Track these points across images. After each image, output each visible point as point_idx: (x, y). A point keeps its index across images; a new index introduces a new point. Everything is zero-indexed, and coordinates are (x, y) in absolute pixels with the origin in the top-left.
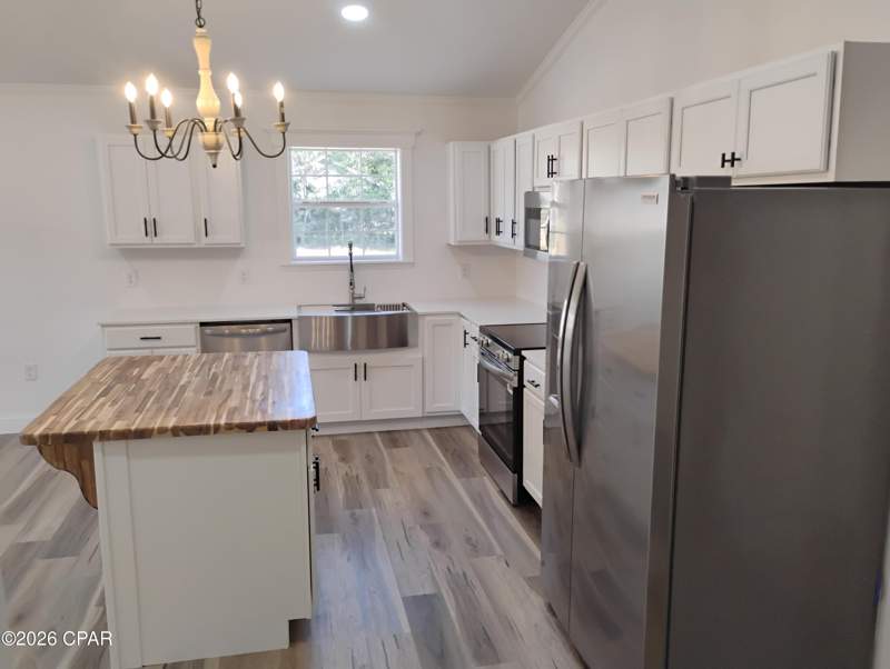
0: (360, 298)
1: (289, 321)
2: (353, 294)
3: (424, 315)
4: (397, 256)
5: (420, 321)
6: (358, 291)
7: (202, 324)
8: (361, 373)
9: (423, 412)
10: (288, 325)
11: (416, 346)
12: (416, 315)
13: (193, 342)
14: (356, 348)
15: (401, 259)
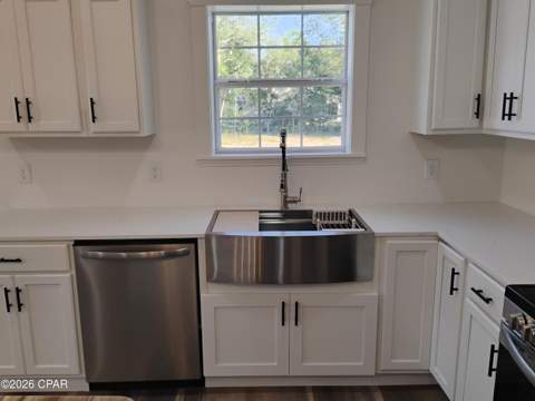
0: (295, 202)
1: (194, 241)
2: (286, 197)
3: (384, 237)
4: (343, 148)
5: (378, 246)
6: (292, 193)
7: (78, 243)
8: (291, 314)
9: (376, 369)
10: (193, 246)
11: (370, 279)
12: (371, 236)
13: (66, 267)
14: (288, 281)
15: (349, 152)
